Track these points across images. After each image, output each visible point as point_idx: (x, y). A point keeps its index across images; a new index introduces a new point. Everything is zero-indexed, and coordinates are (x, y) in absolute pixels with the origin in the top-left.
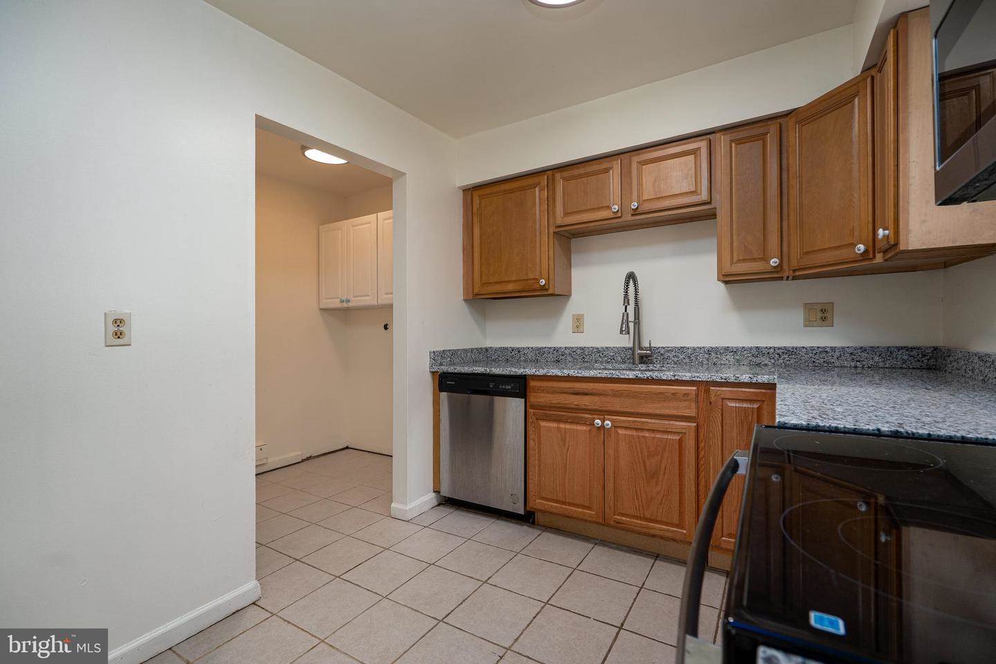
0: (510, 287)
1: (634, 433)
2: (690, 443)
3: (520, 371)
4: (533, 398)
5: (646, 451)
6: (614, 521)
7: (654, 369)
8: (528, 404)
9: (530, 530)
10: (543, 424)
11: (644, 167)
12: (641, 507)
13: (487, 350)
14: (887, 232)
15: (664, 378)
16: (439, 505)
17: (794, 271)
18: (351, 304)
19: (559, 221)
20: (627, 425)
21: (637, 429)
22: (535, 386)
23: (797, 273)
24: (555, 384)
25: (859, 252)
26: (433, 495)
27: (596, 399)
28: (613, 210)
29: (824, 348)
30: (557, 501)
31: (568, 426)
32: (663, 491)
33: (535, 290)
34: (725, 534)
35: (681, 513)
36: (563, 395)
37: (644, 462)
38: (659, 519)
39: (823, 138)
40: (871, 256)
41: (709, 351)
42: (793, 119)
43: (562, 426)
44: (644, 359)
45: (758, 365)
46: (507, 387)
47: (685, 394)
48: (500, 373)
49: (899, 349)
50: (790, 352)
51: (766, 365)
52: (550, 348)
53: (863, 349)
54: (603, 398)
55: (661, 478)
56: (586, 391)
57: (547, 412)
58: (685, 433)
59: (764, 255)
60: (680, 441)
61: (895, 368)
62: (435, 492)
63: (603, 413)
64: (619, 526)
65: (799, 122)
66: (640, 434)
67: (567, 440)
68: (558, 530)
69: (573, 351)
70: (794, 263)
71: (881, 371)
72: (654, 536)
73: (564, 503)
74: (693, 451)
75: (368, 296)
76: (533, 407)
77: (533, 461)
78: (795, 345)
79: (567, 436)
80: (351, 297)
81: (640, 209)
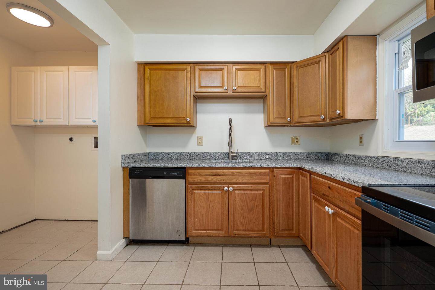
0: (169, 120)
1: (243, 192)
2: (267, 194)
3: (183, 165)
4: (190, 179)
5: (248, 199)
6: (234, 234)
7: (239, 162)
8: (187, 182)
9: (188, 247)
10: (196, 192)
11: (238, 71)
12: (246, 225)
13: (148, 154)
14: (340, 112)
15: (256, 166)
16: (127, 245)
17: (295, 123)
18: (43, 124)
19: (197, 90)
20: (240, 188)
21: (244, 190)
22: (192, 173)
23: (296, 124)
24: (202, 171)
25: (322, 118)
26: (124, 240)
27: (224, 177)
28: (225, 89)
29: (298, 153)
30: (204, 230)
31: (210, 192)
32: (255, 216)
33: (183, 123)
34: (280, 230)
35: (263, 225)
36: (206, 176)
37: (247, 205)
38: (254, 229)
39: (307, 74)
40: (325, 120)
41: (259, 154)
42: (296, 65)
43: (207, 192)
44: (234, 158)
45: (277, 159)
46: (175, 174)
47: (264, 173)
48: (171, 166)
49: (319, 153)
50: (288, 154)
51: (279, 160)
52: (186, 153)
53: (309, 153)
54: (228, 177)
55: (254, 211)
56: (219, 174)
57: (198, 185)
58: (264, 190)
59: (285, 116)
60: (263, 193)
61: (318, 160)
62: (124, 238)
63: (229, 184)
64: (236, 236)
65: (298, 67)
66: (246, 192)
67: (210, 198)
68: (202, 244)
69: (198, 154)
70: (296, 120)
71: (314, 161)
72: (251, 237)
73: (208, 230)
74: (268, 197)
75: (61, 119)
76: (190, 183)
77: (190, 211)
78: (289, 152)
79: (210, 197)
80: (44, 119)
81: (236, 90)
